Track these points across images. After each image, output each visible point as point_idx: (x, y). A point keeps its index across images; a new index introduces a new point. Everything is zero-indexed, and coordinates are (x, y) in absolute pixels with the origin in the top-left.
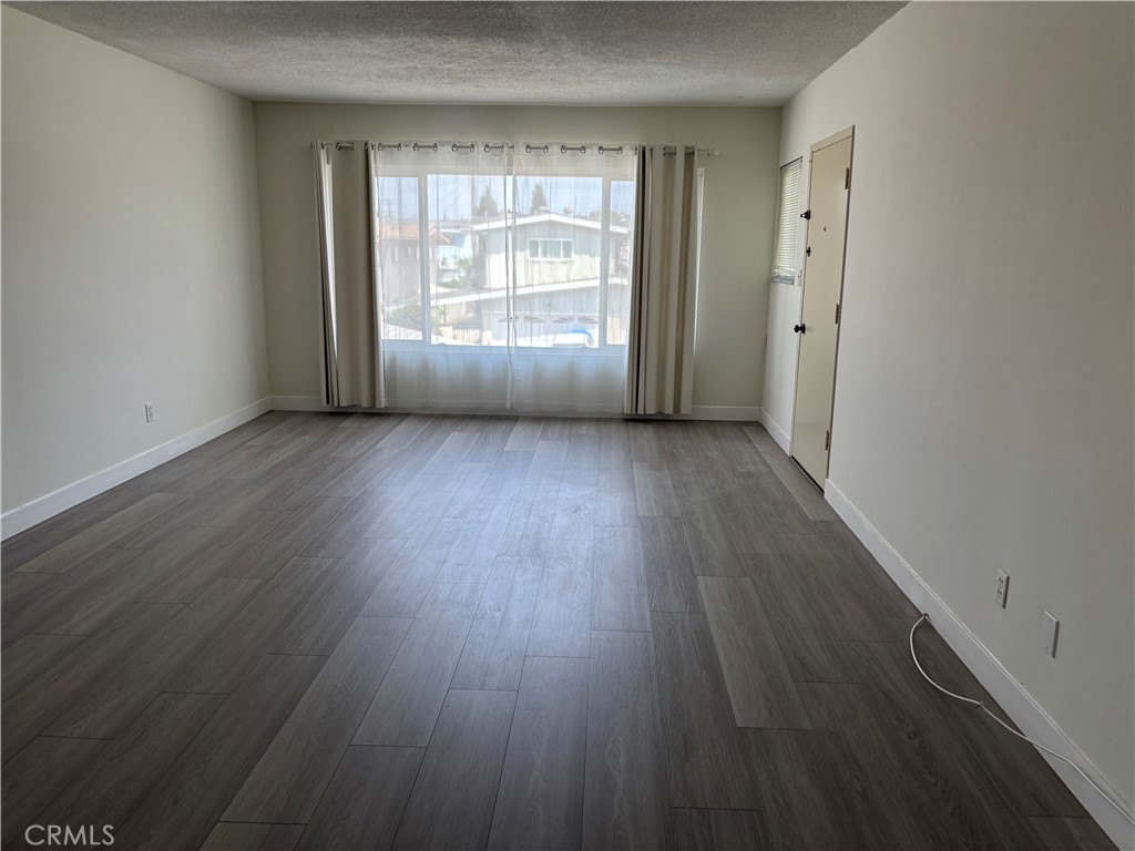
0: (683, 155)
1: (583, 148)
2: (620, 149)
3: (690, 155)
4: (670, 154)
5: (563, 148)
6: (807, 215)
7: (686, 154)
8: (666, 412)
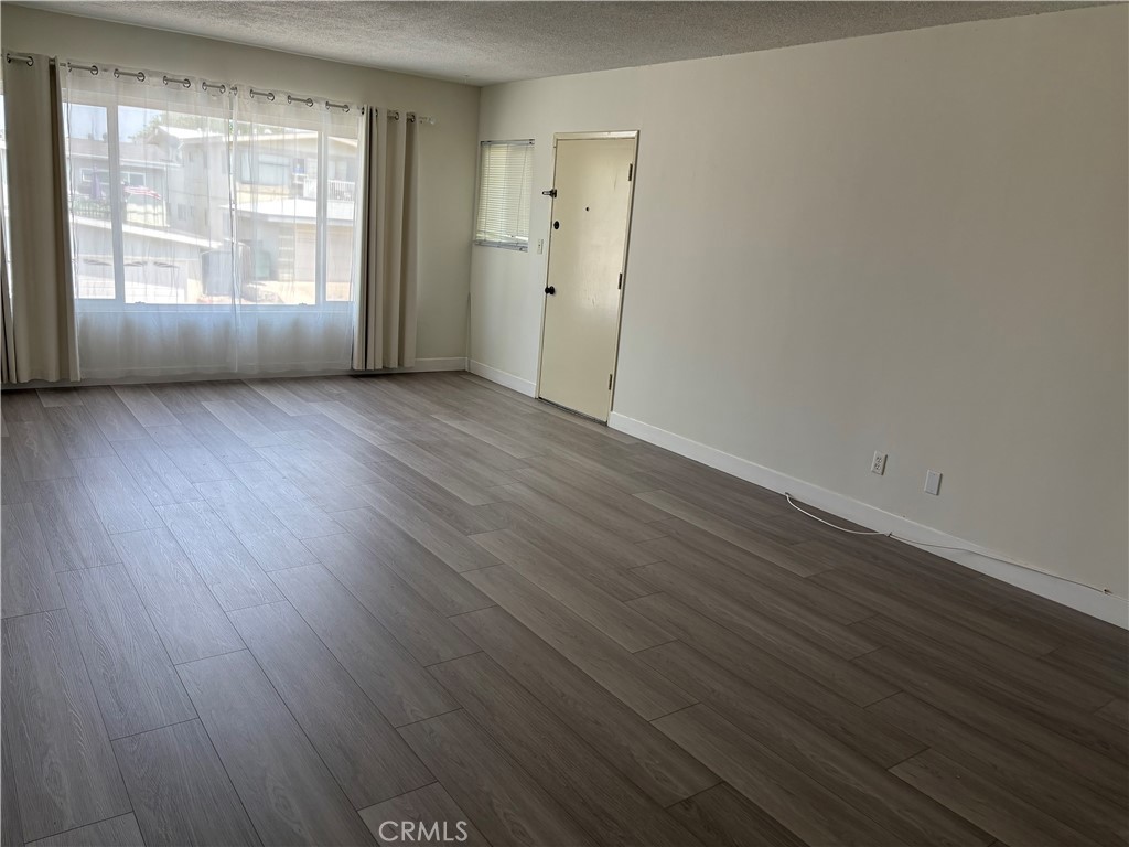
0: (405, 118)
1: (309, 101)
2: (346, 106)
3: (411, 120)
4: (393, 118)
5: (289, 97)
6: (553, 193)
7: (408, 120)
8: (391, 367)
